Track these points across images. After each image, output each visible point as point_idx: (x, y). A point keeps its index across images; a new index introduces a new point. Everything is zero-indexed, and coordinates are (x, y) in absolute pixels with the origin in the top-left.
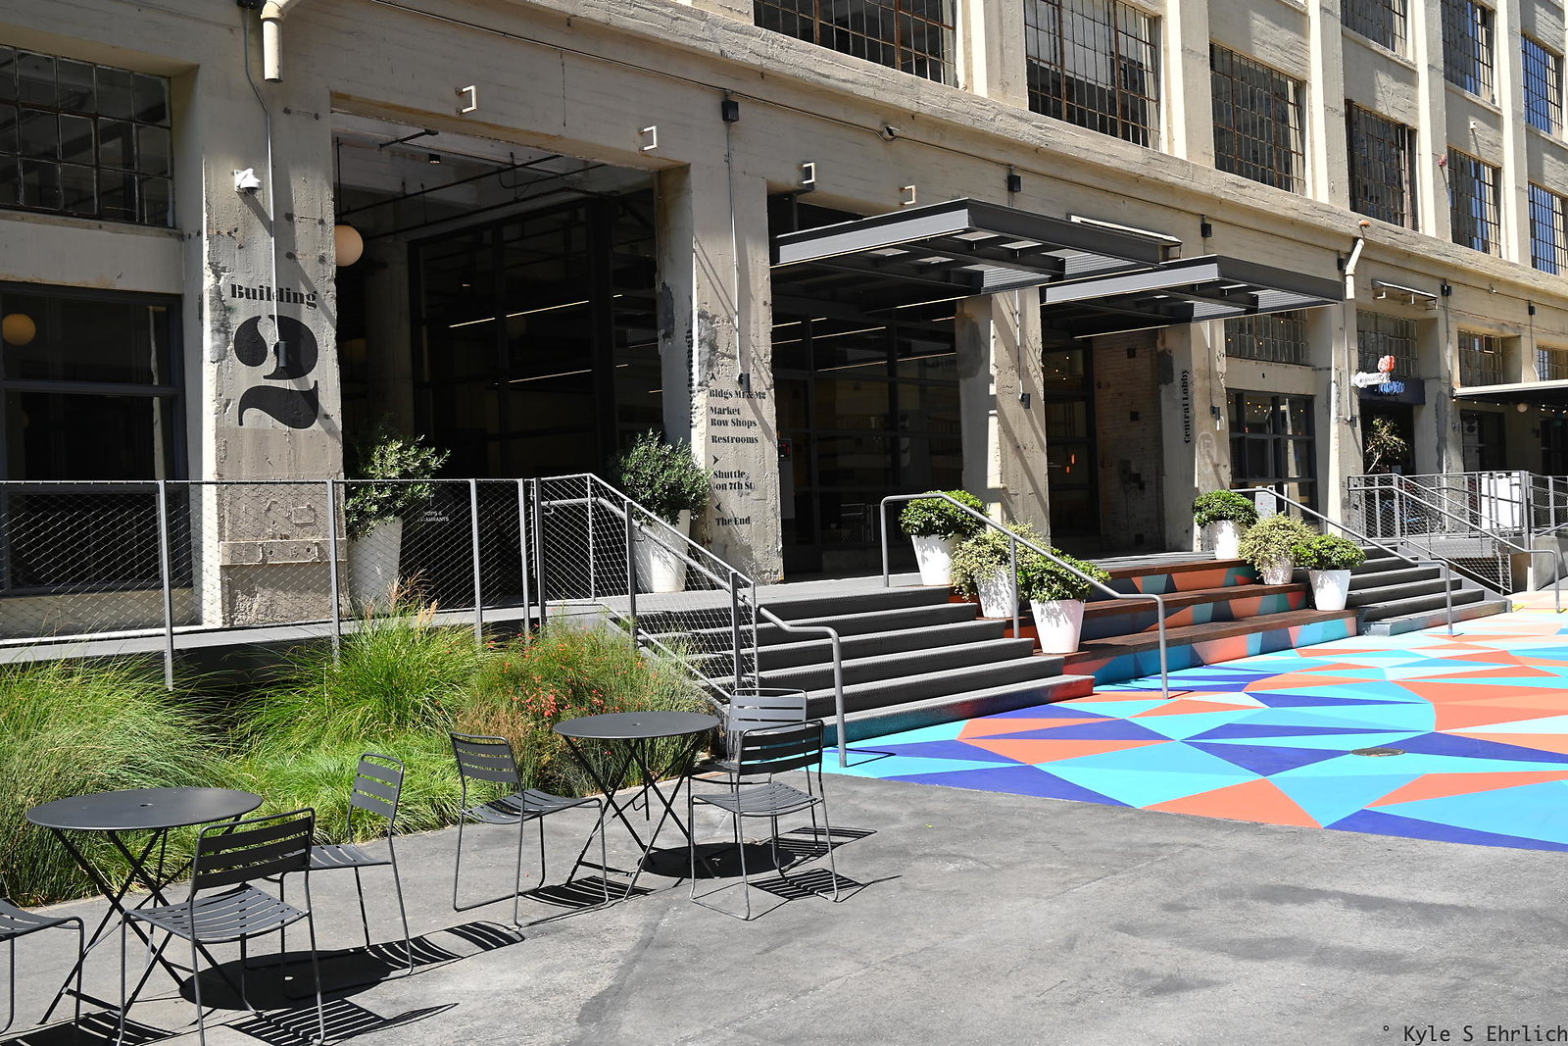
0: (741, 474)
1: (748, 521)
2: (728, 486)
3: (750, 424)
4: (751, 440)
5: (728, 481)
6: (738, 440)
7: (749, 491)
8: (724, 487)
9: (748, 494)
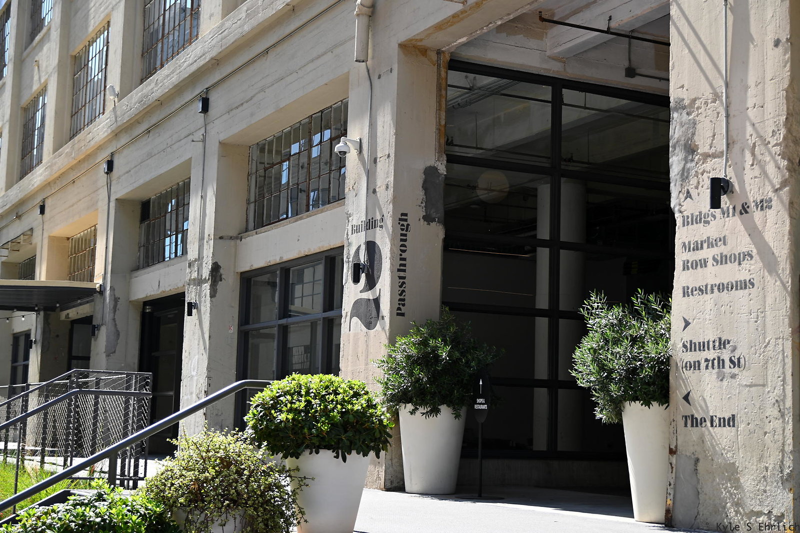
0: (723, 344)
1: (730, 421)
2: (703, 365)
3: (741, 258)
4: (744, 285)
5: (701, 356)
6: (721, 288)
7: (736, 370)
8: (696, 365)
9: (733, 376)
